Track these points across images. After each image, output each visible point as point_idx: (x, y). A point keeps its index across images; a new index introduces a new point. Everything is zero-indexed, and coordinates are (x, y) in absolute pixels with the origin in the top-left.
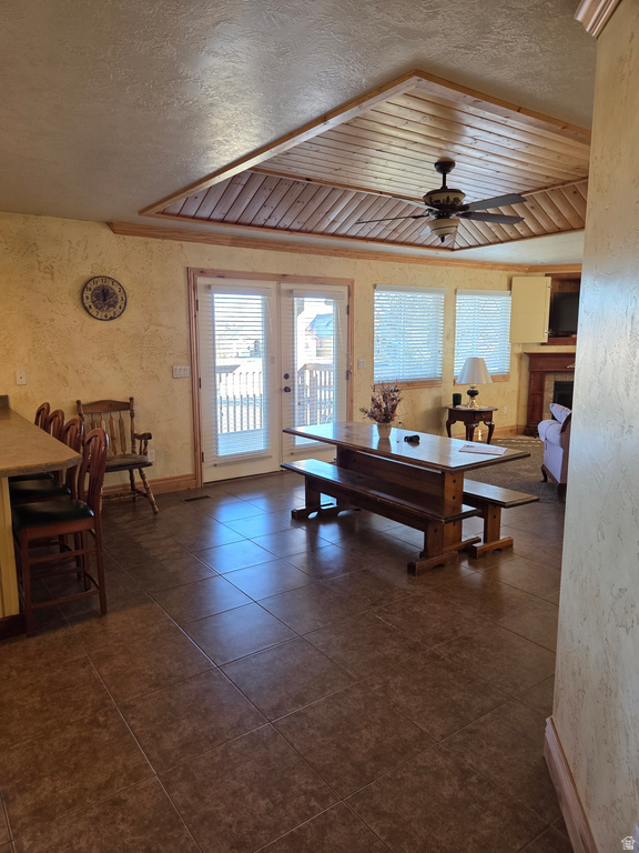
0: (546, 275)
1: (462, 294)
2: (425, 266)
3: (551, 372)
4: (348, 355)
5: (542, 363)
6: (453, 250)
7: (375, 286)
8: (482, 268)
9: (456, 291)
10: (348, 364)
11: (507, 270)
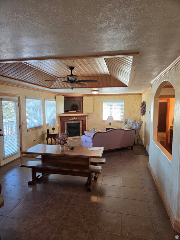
0: (63, 96)
1: (46, 100)
2: (38, 92)
3: (66, 121)
4: (19, 120)
5: (64, 119)
6: (50, 88)
7: (26, 97)
8: (49, 93)
9: (45, 99)
10: (20, 123)
11: (54, 94)
